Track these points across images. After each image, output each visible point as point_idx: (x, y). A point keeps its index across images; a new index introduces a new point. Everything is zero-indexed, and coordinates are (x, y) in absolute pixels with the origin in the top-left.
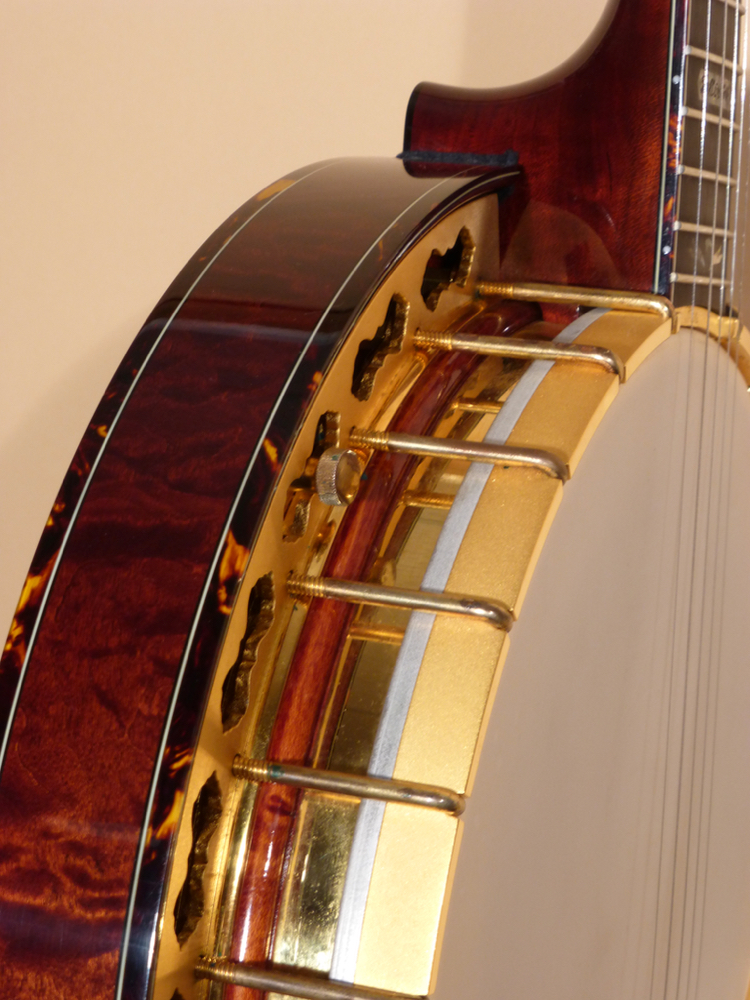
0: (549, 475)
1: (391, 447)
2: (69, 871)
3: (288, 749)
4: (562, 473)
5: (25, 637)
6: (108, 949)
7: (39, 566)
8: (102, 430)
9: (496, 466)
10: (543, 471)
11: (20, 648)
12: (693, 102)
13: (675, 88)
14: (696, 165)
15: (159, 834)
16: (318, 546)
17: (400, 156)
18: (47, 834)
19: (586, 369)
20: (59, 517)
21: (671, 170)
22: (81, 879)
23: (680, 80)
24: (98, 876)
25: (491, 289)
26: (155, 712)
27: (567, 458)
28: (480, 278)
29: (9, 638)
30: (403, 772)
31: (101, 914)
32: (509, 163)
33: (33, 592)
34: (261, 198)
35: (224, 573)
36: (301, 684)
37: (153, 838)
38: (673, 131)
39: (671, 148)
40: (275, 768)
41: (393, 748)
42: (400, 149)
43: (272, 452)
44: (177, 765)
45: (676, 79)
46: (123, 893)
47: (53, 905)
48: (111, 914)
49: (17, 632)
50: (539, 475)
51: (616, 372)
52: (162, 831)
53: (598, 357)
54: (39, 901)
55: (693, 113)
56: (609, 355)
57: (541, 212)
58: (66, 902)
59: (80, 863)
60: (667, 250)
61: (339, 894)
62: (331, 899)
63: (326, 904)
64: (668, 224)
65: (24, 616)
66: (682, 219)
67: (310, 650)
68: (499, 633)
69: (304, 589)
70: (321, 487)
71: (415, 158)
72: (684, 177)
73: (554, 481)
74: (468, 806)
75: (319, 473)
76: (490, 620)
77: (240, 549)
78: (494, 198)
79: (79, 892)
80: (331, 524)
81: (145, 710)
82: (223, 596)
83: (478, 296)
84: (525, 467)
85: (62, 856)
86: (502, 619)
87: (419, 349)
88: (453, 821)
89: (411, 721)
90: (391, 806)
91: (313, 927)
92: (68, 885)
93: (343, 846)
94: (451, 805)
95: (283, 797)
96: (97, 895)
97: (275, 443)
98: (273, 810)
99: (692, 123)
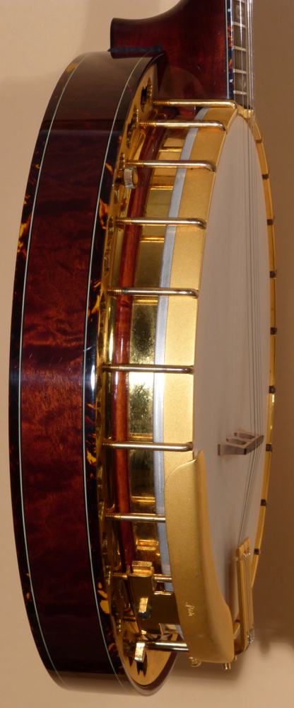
0: (209, 170)
1: (145, 165)
2: (59, 330)
3: (125, 282)
4: (214, 169)
5: (25, 247)
6: (78, 356)
7: (25, 219)
8: (37, 166)
9: (188, 169)
10: (208, 169)
11: (24, 251)
12: (236, 20)
13: (229, 13)
14: (239, 46)
15: (92, 312)
16: (122, 208)
17: (109, 51)
18: (48, 318)
19: (212, 130)
20: (29, 200)
21: (230, 48)
22: (64, 332)
23: (230, 10)
24: (71, 330)
25: (159, 103)
26: (84, 268)
27: (215, 164)
28: (154, 99)
29: (18, 248)
30: (174, 285)
31: (74, 344)
32: (159, 50)
33: (24, 229)
34: (68, 71)
35: (101, 214)
36: (126, 259)
37: (91, 314)
38: (229, 32)
39: (229, 39)
40: (125, 289)
41: (167, 277)
42: (109, 47)
43: (110, 168)
44: (95, 286)
45: (229, 10)
46: (82, 335)
47: (54, 343)
48: (78, 344)
49: (21, 245)
50: (205, 171)
51: (224, 129)
52: (93, 311)
53: (215, 125)
54: (48, 343)
55: (237, 24)
56: (221, 123)
57: (174, 70)
58: (59, 341)
59: (63, 326)
60: (231, 81)
61: (153, 334)
62: (150, 336)
63: (148, 339)
64: (231, 70)
65: (23, 239)
66: (236, 68)
67: (128, 246)
68: (202, 230)
69: (123, 222)
70: (126, 181)
71: (116, 51)
72: (235, 50)
73: (212, 172)
74: (199, 294)
75: (125, 175)
76: (199, 225)
77: (105, 205)
78: (156, 65)
79: (64, 337)
80: (126, 199)
81: (80, 268)
82: (102, 223)
83: (155, 106)
84: (200, 168)
85: (55, 325)
86: (202, 225)
87: (141, 128)
88: (196, 300)
89: (174, 266)
90: (171, 297)
91: (144, 348)
92: (59, 335)
93: (152, 317)
94: (194, 294)
95: (127, 301)
96: (71, 337)
97: (110, 164)
98: (123, 306)
99: (236, 28)
